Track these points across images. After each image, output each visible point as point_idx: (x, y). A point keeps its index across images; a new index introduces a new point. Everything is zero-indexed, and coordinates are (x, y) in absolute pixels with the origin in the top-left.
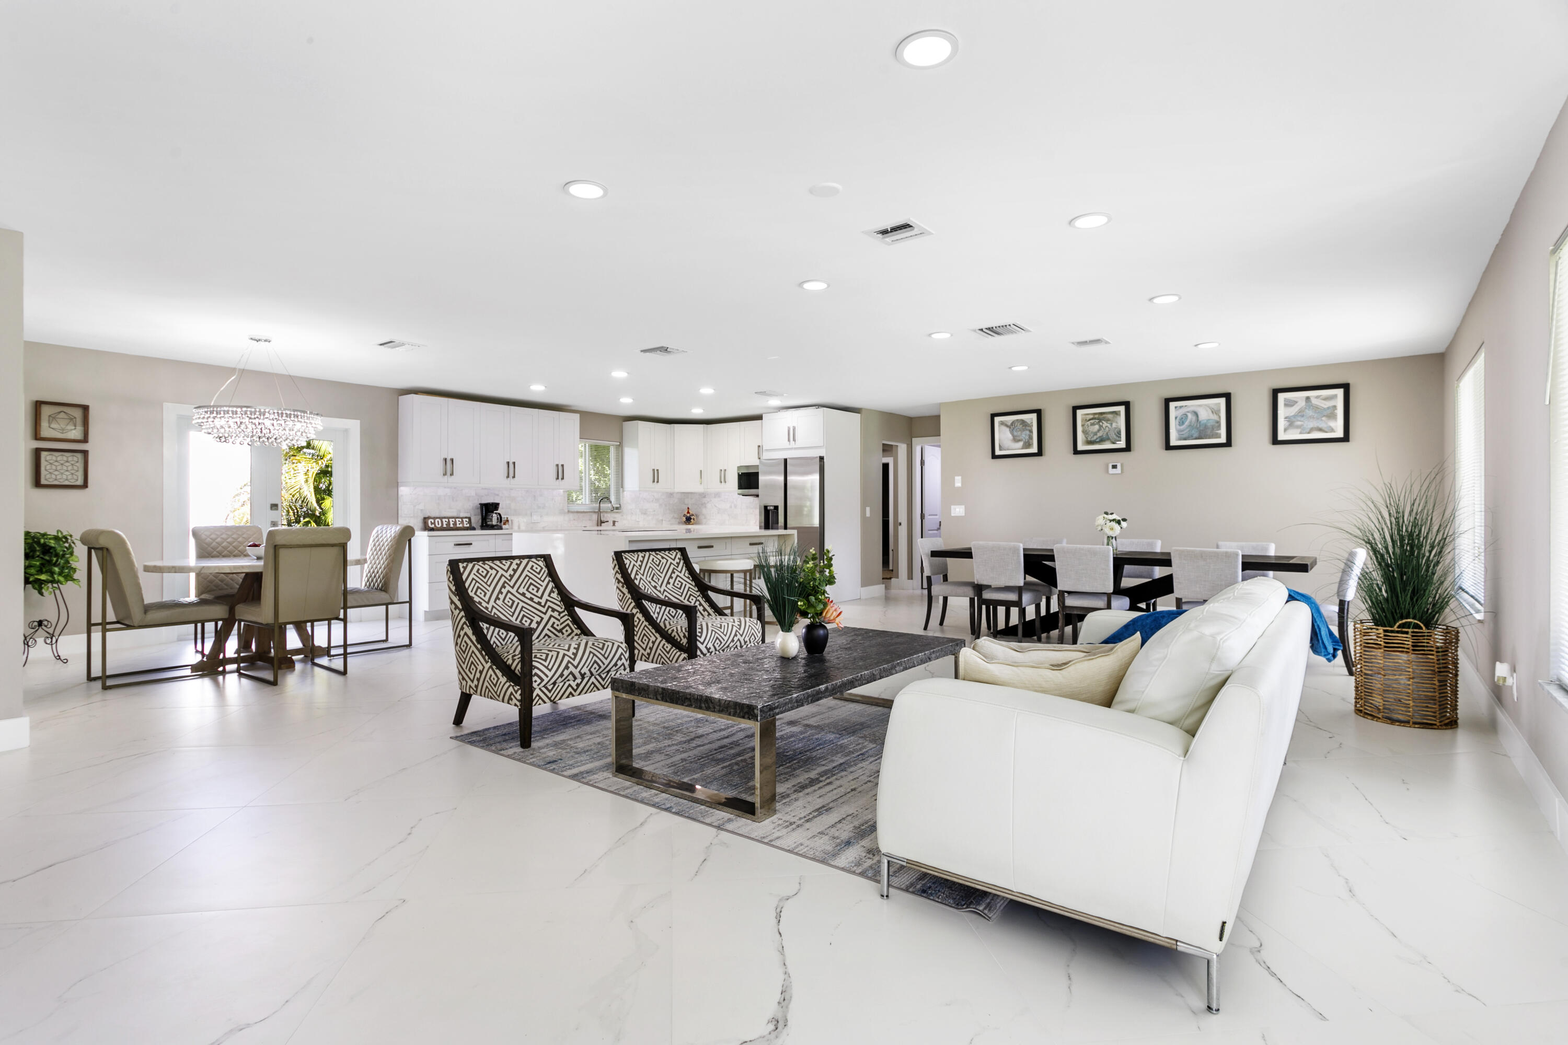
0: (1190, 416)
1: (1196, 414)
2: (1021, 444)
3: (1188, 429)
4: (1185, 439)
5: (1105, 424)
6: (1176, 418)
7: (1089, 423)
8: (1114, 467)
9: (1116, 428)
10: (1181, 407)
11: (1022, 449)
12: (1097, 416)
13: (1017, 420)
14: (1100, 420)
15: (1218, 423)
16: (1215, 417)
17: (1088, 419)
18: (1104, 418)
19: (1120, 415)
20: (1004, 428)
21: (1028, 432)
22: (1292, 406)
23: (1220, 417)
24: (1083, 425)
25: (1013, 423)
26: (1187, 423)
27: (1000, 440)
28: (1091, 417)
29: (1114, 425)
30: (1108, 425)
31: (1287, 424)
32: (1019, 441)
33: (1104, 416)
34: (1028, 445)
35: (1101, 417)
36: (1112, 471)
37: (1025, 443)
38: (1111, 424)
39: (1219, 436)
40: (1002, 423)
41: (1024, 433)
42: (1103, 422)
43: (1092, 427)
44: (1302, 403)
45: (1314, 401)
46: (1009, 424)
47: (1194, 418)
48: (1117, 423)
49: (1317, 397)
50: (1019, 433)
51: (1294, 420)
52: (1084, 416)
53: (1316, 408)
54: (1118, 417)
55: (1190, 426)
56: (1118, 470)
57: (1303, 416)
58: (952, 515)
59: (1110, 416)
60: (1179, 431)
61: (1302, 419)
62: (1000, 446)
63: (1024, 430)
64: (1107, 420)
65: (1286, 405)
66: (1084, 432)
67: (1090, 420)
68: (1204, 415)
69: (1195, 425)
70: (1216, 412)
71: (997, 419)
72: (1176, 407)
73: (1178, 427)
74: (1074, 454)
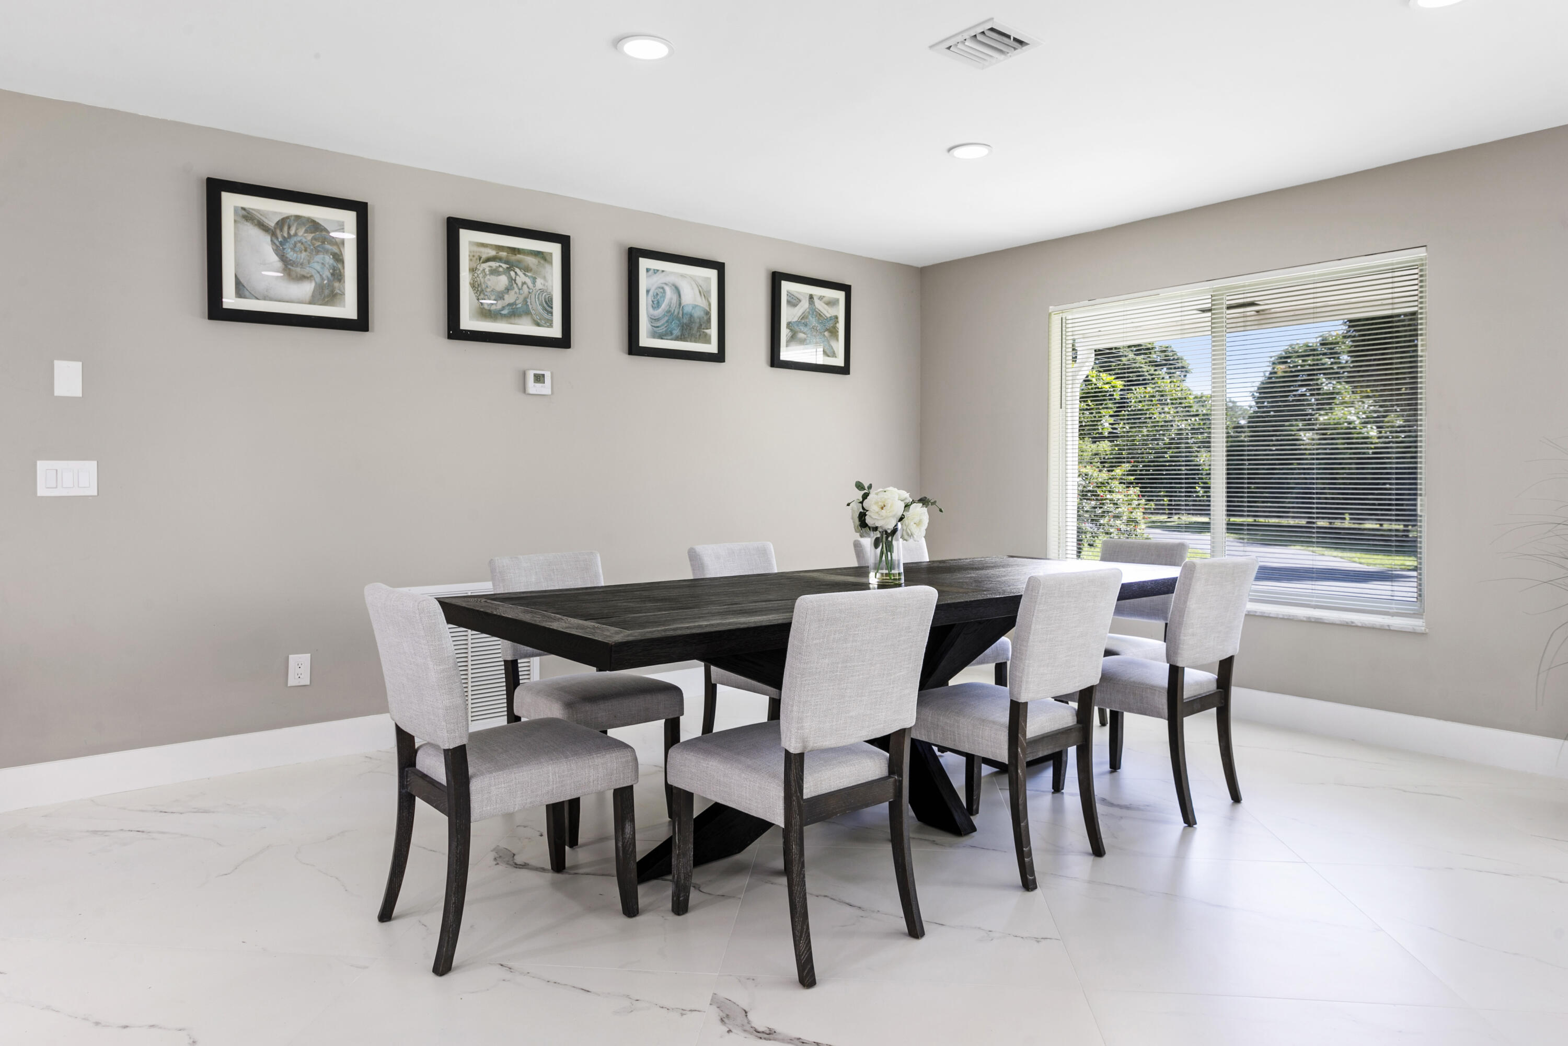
0: (669, 292)
1: (677, 290)
2: (307, 288)
3: (666, 318)
4: (661, 337)
5: (521, 278)
6: (648, 291)
7: (486, 266)
8: (539, 378)
9: (542, 291)
10: (656, 271)
11: (311, 302)
12: (503, 254)
13: (298, 217)
14: (511, 266)
15: (708, 313)
16: (702, 303)
17: (484, 257)
18: (519, 261)
19: (551, 263)
20: (252, 231)
21: (329, 260)
22: (795, 305)
23: (710, 305)
24: (473, 270)
25: (283, 222)
26: (664, 306)
27: (237, 265)
28: (492, 253)
29: (539, 283)
30: (529, 281)
31: (790, 334)
32: (303, 278)
33: (519, 257)
34: (330, 295)
35: (514, 258)
36: (533, 387)
37: (320, 288)
38: (534, 280)
39: (707, 340)
40: (247, 216)
41: (319, 258)
42: (517, 270)
43: (493, 278)
44: (804, 305)
45: (819, 305)
46: (272, 224)
47: (675, 298)
48: (544, 278)
49: (821, 298)
50: (304, 255)
51: (797, 328)
52: (475, 249)
53: (819, 315)
54: (547, 266)
55: (668, 312)
56: (544, 389)
57: (806, 325)
58: (42, 491)
59: (531, 261)
60: (653, 320)
61: (805, 329)
62: (239, 285)
63: (318, 252)
64: (526, 269)
65: (789, 302)
66: (477, 287)
67: (488, 260)
68: (690, 297)
69: (676, 313)
70: (705, 294)
71: (230, 202)
72: (648, 270)
73: (651, 309)
74: (450, 337)
